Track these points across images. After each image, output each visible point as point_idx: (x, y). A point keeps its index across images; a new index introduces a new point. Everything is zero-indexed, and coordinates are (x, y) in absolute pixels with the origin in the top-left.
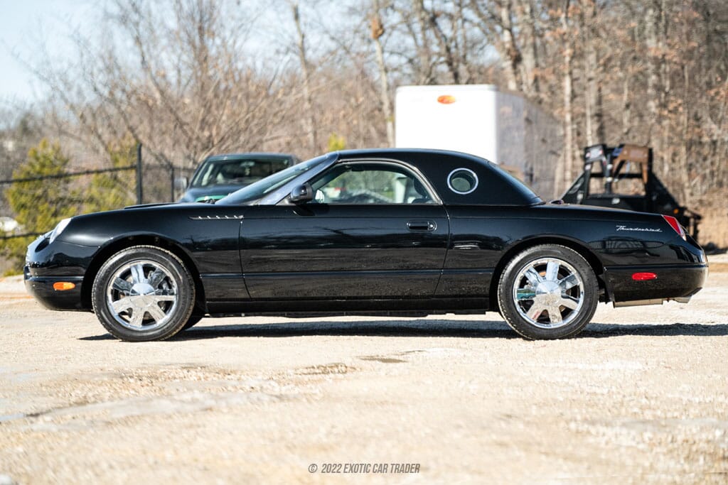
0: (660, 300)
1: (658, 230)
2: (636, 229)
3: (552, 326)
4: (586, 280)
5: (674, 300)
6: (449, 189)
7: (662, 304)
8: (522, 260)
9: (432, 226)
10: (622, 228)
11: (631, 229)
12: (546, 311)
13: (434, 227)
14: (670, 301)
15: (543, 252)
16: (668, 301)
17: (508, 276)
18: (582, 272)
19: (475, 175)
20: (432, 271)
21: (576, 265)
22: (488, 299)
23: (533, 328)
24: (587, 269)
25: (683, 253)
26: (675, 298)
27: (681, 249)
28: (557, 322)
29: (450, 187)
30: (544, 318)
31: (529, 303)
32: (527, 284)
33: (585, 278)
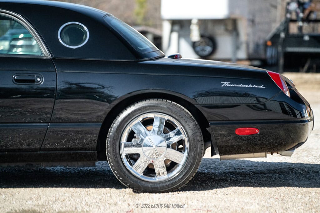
0: (263, 154)
1: (261, 87)
2: (240, 86)
3: (157, 179)
4: (190, 135)
5: (278, 153)
6: (60, 43)
7: (266, 157)
8: (129, 115)
9: (39, 80)
10: (226, 84)
11: (236, 85)
12: (151, 164)
13: (41, 81)
14: (274, 154)
15: (149, 106)
16: (272, 154)
17: (115, 129)
18: (187, 127)
19: (85, 28)
20: (38, 124)
21: (181, 120)
22: (96, 152)
23: (139, 181)
24: (191, 124)
25: (287, 109)
26: (279, 152)
27: (284, 104)
28: (162, 175)
29: (60, 41)
30: (150, 171)
31: (135, 157)
32: (135, 137)
33: (190, 132)
